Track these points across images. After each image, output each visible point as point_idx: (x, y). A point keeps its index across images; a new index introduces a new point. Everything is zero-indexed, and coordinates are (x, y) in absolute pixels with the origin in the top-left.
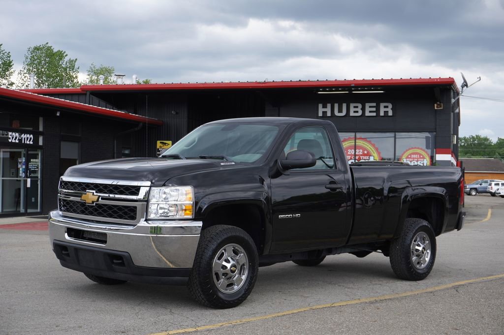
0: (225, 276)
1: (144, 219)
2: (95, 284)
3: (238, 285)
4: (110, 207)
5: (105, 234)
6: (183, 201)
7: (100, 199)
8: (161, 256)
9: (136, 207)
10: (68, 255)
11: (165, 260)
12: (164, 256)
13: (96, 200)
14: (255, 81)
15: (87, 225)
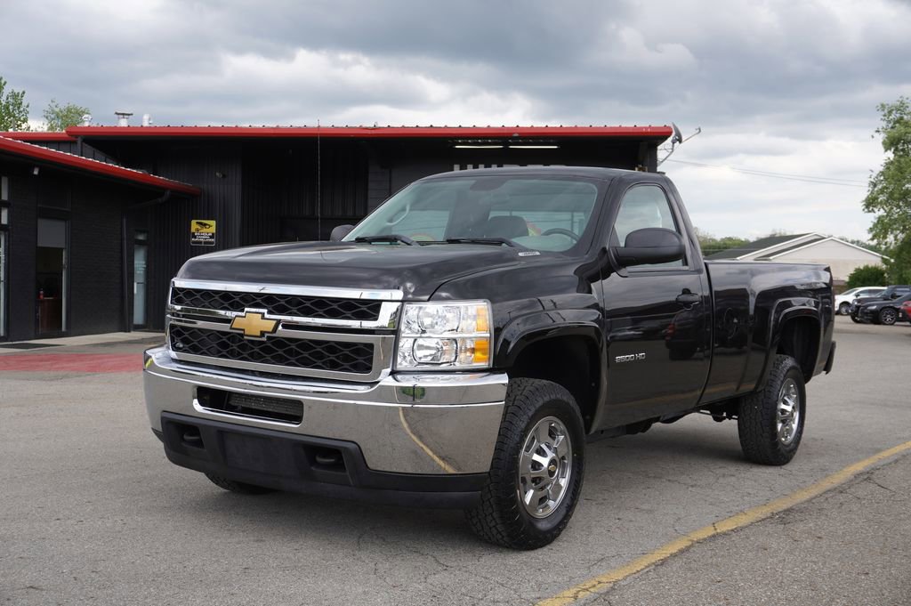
0: (536, 484)
1: (389, 370)
2: (226, 493)
3: (555, 500)
4: (305, 344)
5: (299, 404)
6: (470, 333)
7: (280, 328)
8: (422, 445)
9: (371, 346)
10: (199, 444)
11: (430, 453)
12: (428, 446)
13: (271, 330)
14: (358, 126)
15: (250, 382)
